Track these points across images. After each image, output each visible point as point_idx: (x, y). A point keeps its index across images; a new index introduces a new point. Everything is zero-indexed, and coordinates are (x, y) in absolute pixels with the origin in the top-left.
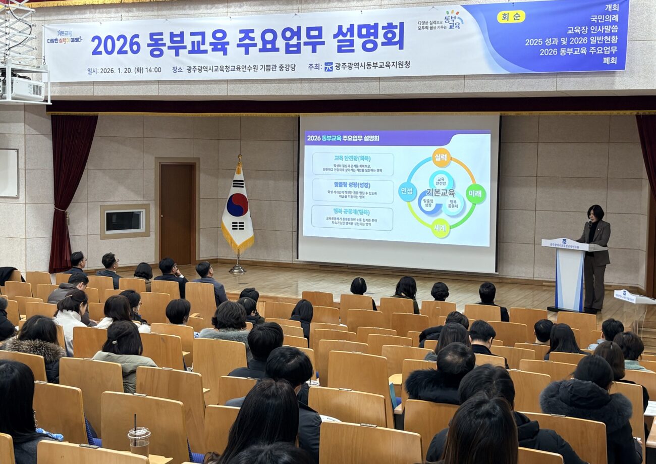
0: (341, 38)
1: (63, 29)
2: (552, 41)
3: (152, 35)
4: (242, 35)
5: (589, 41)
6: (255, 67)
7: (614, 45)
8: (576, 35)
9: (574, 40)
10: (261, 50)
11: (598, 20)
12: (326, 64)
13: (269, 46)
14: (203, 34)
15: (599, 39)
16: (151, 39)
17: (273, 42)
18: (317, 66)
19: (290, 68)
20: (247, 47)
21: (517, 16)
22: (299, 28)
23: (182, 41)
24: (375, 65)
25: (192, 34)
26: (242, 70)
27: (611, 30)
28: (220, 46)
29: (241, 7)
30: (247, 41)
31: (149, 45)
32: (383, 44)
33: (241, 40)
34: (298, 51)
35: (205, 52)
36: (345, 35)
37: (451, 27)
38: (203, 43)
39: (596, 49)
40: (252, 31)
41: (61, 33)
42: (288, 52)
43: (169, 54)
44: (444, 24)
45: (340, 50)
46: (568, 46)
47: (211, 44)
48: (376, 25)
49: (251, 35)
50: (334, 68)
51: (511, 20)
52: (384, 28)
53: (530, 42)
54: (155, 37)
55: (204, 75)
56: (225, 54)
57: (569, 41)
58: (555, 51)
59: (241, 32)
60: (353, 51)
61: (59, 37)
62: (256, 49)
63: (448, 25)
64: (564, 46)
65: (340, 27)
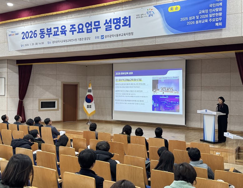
0: (107, 25)
1: (13, 30)
2: (192, 17)
5: (209, 16)
6: (76, 40)
7: (220, 17)
8: (203, 14)
9: (202, 17)
10: (78, 33)
11: (212, 6)
12: (101, 36)
13: (81, 31)
14: (58, 28)
15: (213, 14)
16: (41, 31)
17: (82, 29)
18: (98, 37)
19: (88, 39)
20: (73, 31)
21: (177, 8)
23: (51, 31)
24: (120, 35)
25: (54, 28)
26: (71, 41)
27: (219, 10)
28: (64, 32)
29: (72, 16)
30: (73, 29)
31: (40, 34)
32: (123, 26)
33: (71, 29)
34: (91, 32)
35: (59, 35)
36: (108, 23)
37: (149, 16)
38: (58, 32)
39: (212, 19)
40: (75, 25)
41: (12, 32)
42: (87, 32)
43: (46, 36)
44: (146, 15)
45: (106, 30)
46: (199, 19)
47: (61, 31)
48: (120, 18)
49: (74, 27)
50: (105, 37)
51: (174, 10)
52: (123, 19)
53: (182, 19)
55: (58, 44)
56: (65, 35)
57: (200, 17)
58: (193, 22)
59: (71, 26)
60: (111, 30)
61: (12, 34)
62: (76, 32)
64: (198, 20)
65: (106, 20)
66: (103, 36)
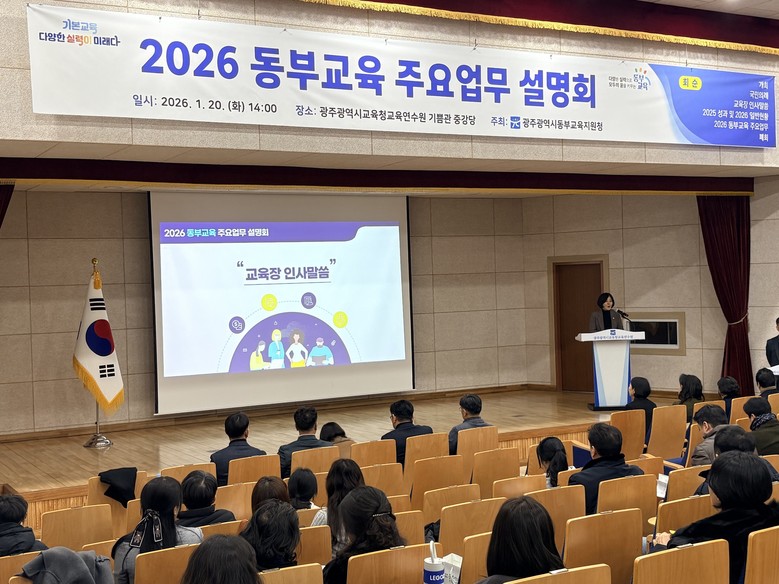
0: (528, 86)
2: (723, 113)
3: (259, 51)
4: (403, 68)
5: (749, 116)
6: (422, 116)
7: (766, 122)
8: (740, 109)
9: (738, 114)
11: (754, 96)
12: (512, 118)
13: (440, 88)
14: (344, 60)
15: (757, 114)
16: (258, 56)
17: (446, 82)
18: (502, 121)
19: (469, 121)
20: (410, 86)
21: (695, 83)
22: (478, 68)
23: (311, 66)
24: (567, 125)
25: (328, 58)
26: (403, 118)
27: (764, 108)
28: (371, 80)
30: (410, 78)
31: (254, 67)
32: (575, 99)
33: (402, 75)
34: (478, 99)
35: (349, 87)
36: (533, 84)
37: (640, 87)
38: (346, 74)
39: (754, 125)
40: (417, 64)
41: (70, 24)
42: (465, 98)
43: (289, 85)
44: (633, 83)
45: (528, 103)
46: (734, 120)
47: (358, 76)
48: (567, 74)
49: (415, 69)
50: (522, 125)
51: (690, 88)
52: (575, 79)
53: (708, 112)
54: (264, 55)
55: (347, 123)
56: (379, 93)
57: (735, 115)
58: (725, 123)
59: (402, 63)
60: (542, 104)
61: (66, 32)
62: (423, 90)
63: (637, 85)
64: (731, 120)
65: (527, 73)
66: (519, 118)
